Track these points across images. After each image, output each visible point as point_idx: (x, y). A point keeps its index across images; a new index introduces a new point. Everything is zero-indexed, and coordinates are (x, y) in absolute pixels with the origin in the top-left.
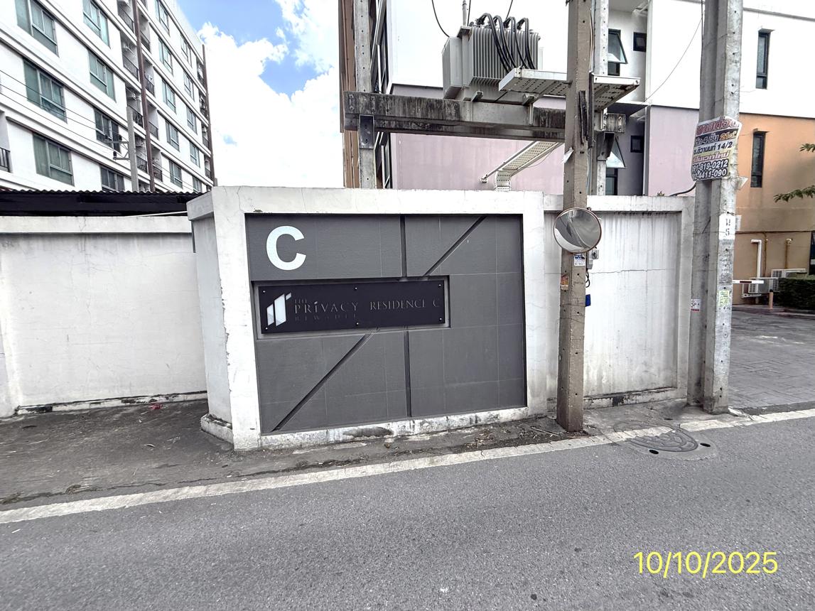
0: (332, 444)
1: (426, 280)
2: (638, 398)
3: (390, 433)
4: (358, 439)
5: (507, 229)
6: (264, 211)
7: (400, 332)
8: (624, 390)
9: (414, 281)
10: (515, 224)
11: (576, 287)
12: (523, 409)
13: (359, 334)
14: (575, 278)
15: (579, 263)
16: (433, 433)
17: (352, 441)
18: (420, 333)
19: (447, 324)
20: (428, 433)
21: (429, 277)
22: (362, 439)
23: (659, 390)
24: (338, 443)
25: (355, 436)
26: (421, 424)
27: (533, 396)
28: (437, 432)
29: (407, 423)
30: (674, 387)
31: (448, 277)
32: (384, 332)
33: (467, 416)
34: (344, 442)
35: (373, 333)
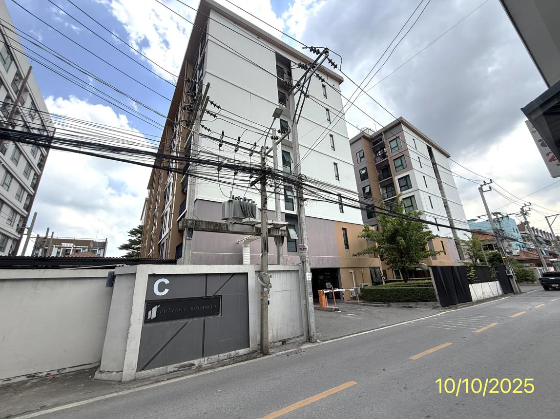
0: (169, 373)
1: (213, 297)
2: (291, 341)
3: (194, 365)
4: (180, 369)
5: (243, 278)
6: (156, 273)
7: (202, 319)
8: (286, 338)
9: (208, 298)
10: (245, 277)
11: (265, 298)
12: (248, 349)
13: (185, 321)
14: (264, 295)
15: (266, 289)
16: (212, 363)
17: (178, 371)
18: (210, 319)
19: (220, 315)
20: (210, 363)
21: (215, 296)
22: (182, 369)
23: (298, 337)
24: (171, 372)
25: (179, 368)
26: (208, 359)
27: (252, 342)
28: (214, 363)
29: (202, 360)
30: (303, 335)
31: (221, 296)
32: (196, 319)
33: (226, 354)
34: (174, 372)
35: (191, 320)
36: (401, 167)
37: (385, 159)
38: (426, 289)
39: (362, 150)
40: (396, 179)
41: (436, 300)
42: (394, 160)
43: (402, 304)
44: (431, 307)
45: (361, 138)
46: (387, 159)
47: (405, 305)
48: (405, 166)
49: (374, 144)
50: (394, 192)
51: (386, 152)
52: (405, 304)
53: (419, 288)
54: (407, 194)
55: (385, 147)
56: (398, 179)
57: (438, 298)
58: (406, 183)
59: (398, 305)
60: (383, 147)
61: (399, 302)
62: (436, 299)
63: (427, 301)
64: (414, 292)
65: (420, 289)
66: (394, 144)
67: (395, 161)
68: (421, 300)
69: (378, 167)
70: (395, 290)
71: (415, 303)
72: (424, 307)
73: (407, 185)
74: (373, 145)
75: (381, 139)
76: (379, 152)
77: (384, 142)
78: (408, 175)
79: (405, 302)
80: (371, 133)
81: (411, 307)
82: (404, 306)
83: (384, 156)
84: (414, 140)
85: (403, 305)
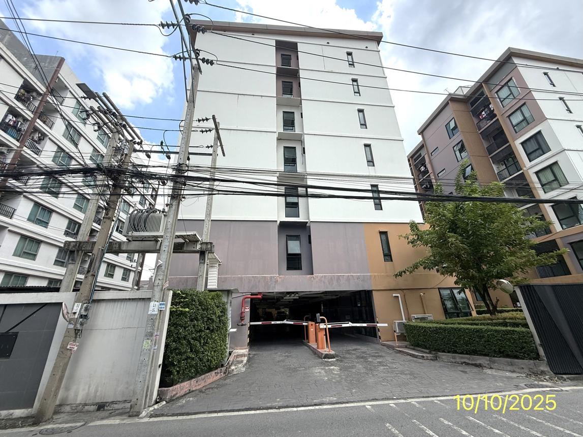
2: (115, 406)
5: (52, 310)
10: (55, 308)
11: (65, 339)
12: (30, 410)
15: (70, 326)
31: (18, 333)
36: (524, 124)
37: (494, 120)
38: (508, 332)
39: (453, 118)
40: (517, 145)
41: (537, 357)
42: (509, 116)
43: (462, 358)
44: (526, 371)
45: (447, 104)
46: (496, 118)
47: (467, 361)
48: (529, 119)
49: (472, 104)
50: (517, 165)
51: (494, 110)
52: (466, 358)
53: (494, 328)
54: (542, 162)
55: (490, 104)
56: (522, 144)
57: (541, 352)
58: (537, 146)
59: (454, 358)
60: (486, 104)
61: (455, 352)
62: (538, 354)
63: (516, 357)
64: (483, 337)
65: (496, 331)
66: (504, 93)
67: (511, 118)
68: (500, 352)
69: (485, 135)
70: (445, 329)
71: (488, 358)
72: (509, 368)
73: (540, 148)
74: (472, 107)
75: (482, 94)
76: (483, 113)
77: (487, 96)
78: (539, 132)
79: (467, 354)
80: (465, 91)
81: (479, 366)
82: (465, 362)
83: (492, 115)
84: (545, 74)
85: (463, 360)
